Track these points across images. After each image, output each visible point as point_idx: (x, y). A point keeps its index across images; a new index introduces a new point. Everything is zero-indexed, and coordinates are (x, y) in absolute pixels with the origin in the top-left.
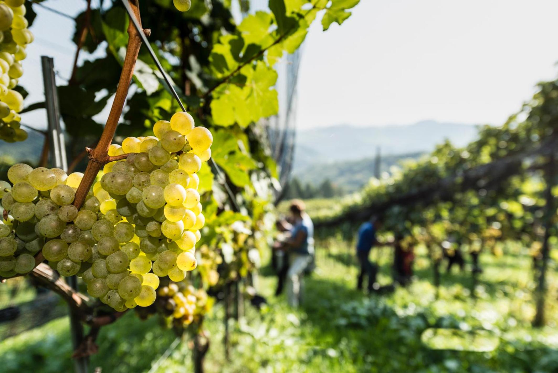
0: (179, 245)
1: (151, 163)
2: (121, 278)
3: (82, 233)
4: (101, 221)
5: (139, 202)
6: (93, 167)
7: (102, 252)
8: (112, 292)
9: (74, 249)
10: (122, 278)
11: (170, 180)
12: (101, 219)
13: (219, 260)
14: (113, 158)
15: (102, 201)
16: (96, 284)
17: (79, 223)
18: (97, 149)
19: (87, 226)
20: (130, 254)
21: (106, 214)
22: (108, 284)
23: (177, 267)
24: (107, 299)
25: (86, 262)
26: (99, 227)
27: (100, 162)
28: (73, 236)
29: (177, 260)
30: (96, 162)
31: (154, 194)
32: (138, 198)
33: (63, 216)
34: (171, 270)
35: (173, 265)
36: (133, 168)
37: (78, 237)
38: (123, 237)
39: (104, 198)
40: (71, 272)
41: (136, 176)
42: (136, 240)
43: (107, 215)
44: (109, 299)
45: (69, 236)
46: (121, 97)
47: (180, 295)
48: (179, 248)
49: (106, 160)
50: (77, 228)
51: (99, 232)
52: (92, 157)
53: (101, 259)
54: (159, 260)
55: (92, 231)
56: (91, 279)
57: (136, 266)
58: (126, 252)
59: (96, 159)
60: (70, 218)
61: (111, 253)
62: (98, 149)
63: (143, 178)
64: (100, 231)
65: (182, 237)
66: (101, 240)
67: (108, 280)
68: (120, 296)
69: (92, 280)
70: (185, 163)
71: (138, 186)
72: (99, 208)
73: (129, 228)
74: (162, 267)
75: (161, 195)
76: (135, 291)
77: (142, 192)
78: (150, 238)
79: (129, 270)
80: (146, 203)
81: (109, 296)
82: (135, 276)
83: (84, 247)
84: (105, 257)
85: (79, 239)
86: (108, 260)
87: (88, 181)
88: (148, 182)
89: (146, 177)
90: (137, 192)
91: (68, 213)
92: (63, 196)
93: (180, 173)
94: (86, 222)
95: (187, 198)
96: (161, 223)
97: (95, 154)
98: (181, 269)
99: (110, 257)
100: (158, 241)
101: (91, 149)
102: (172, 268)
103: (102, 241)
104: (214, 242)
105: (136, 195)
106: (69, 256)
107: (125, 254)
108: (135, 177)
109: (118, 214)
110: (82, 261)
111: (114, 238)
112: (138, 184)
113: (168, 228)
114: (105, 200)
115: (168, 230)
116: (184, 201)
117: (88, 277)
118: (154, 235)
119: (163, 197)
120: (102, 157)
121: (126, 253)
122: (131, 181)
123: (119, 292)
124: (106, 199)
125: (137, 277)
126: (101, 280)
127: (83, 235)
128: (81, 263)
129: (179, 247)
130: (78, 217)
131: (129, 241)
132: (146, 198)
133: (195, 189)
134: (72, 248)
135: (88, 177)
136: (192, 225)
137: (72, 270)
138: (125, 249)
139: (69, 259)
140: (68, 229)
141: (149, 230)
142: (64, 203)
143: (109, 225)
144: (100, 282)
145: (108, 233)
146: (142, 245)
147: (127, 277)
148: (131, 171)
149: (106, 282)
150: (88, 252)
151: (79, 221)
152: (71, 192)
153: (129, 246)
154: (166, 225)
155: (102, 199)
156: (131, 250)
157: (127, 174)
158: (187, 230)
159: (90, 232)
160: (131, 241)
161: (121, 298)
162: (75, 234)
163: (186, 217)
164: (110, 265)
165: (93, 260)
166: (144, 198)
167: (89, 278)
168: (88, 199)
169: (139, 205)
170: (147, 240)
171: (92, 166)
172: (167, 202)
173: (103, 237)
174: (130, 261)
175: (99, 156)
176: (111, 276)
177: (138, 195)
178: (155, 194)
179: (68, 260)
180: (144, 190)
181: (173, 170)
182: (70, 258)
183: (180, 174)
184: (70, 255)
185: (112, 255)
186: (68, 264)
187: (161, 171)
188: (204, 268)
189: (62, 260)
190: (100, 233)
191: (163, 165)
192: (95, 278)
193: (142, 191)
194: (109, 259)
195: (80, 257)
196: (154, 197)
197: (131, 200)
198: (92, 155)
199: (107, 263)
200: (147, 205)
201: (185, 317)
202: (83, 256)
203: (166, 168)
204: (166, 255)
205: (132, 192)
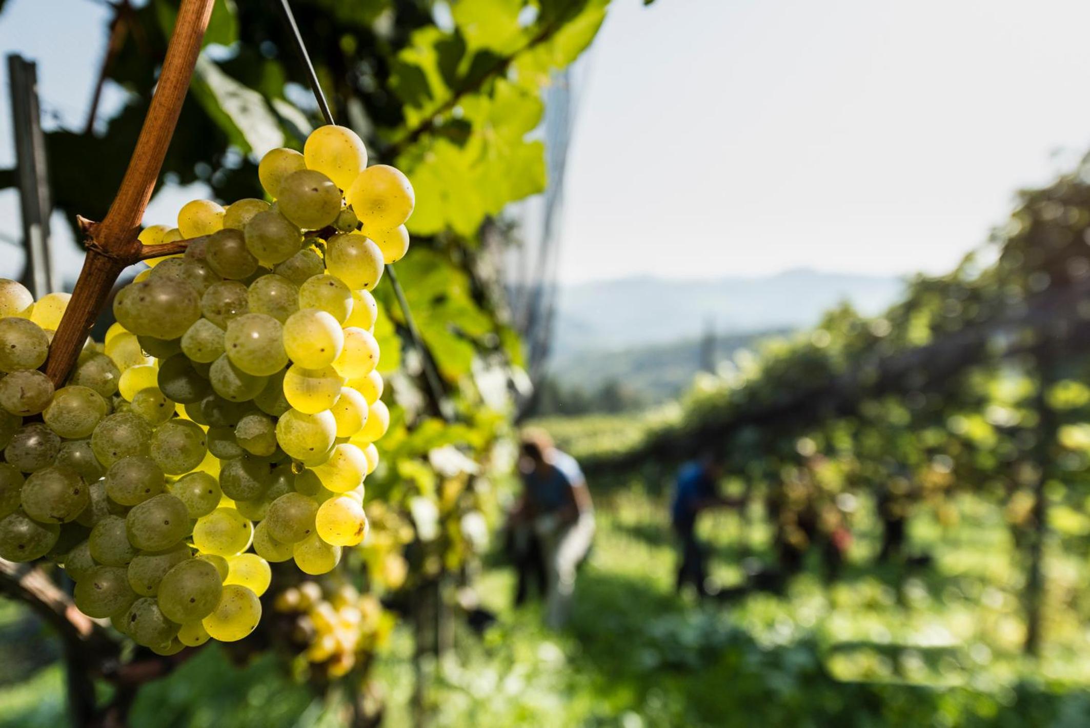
0: (322, 480)
1: (250, 257)
2: (168, 565)
3: (64, 448)
4: (119, 416)
5: (215, 360)
6: (96, 271)
7: (119, 498)
8: (142, 604)
9: (36, 488)
10: (171, 567)
11: (302, 302)
12: (121, 411)
13: (406, 535)
14: (150, 248)
15: (125, 368)
16: (96, 582)
17: (57, 418)
18: (107, 221)
19: (77, 427)
20: (192, 502)
21: (134, 400)
22: (132, 582)
23: (318, 536)
24: (129, 623)
25: (74, 524)
26: (112, 429)
27: (115, 256)
28: (38, 453)
29: (317, 516)
30: (105, 256)
31: (256, 335)
32: (213, 349)
33: (9, 398)
34: (303, 545)
35: (308, 532)
36: (202, 268)
37: (52, 457)
38: (175, 456)
39: (131, 360)
40: (28, 550)
41: (208, 290)
42: (212, 467)
43: (136, 401)
44: (133, 623)
45: (27, 454)
46: (174, 83)
47: (324, 610)
48: (324, 487)
49: (133, 251)
50: (50, 434)
51: (110, 442)
52: (95, 242)
53: (114, 517)
54: (271, 516)
55: (92, 441)
56: (86, 570)
57: (212, 534)
58: (183, 497)
59: (105, 247)
60: (28, 405)
61: (142, 500)
62: (110, 221)
63: (228, 296)
64: (113, 442)
65: (331, 457)
66: (116, 463)
67: (131, 571)
68: (162, 614)
69: (90, 571)
70: (342, 258)
71: (213, 315)
72: (116, 385)
73: (192, 433)
74: (278, 535)
75: (275, 338)
76: (203, 602)
77: (223, 332)
78: (249, 460)
79: (191, 546)
80: (234, 361)
81: (132, 614)
82: (207, 561)
83: (66, 482)
84: (123, 511)
85: (57, 461)
86: (133, 518)
87: (83, 309)
88: (240, 304)
89: (236, 293)
90: (211, 331)
91: (23, 391)
92: (13, 347)
93: (328, 282)
94: (74, 416)
95: (346, 350)
96: (275, 420)
97: (102, 235)
98: (328, 540)
99: (138, 509)
100: (266, 470)
101: (91, 222)
102: (304, 538)
103: (117, 467)
104: (396, 495)
105: (208, 338)
106: (25, 506)
107: (180, 501)
108: (206, 292)
109: (165, 400)
110: (60, 519)
111: (152, 459)
112: (213, 309)
113: (293, 431)
114: (134, 365)
115: (292, 437)
116: (337, 358)
117: (79, 565)
118: (258, 449)
119: (282, 345)
120: (121, 244)
121: (184, 500)
122: (195, 300)
123: (161, 603)
124: (135, 362)
125: (213, 564)
126: (112, 573)
127: (67, 453)
128: (61, 525)
129: (324, 484)
130: (54, 403)
131: (193, 468)
132: (235, 346)
133: (368, 330)
134: (32, 485)
135: (84, 298)
136: (358, 427)
137: (33, 544)
138: (181, 488)
139: (25, 514)
140: (24, 435)
141: (242, 437)
142: (15, 365)
143: (139, 426)
144: (109, 575)
145: (135, 448)
146: (224, 476)
147: (183, 563)
148: (197, 277)
149: (127, 576)
150: (77, 496)
151: (56, 413)
152: (37, 338)
153: (193, 480)
154: (288, 421)
155: (125, 363)
156: (197, 491)
157: (183, 283)
158: (346, 440)
159: (88, 444)
160: (197, 470)
161: (166, 620)
162: (43, 448)
163: (341, 406)
164: (137, 530)
165: (95, 518)
166: (228, 346)
167: (82, 566)
168: (86, 360)
169: (217, 366)
170: (239, 465)
171: (94, 267)
172: (293, 360)
173: (121, 457)
174: (194, 522)
175: (113, 240)
176: (140, 559)
177: (213, 340)
178: (259, 333)
179: (21, 518)
180: (231, 325)
181: (311, 276)
182: (28, 512)
183: (329, 286)
184: (26, 503)
185: (144, 505)
186: (24, 528)
187: (277, 277)
188: (374, 550)
189: (5, 517)
190: (112, 446)
191: (284, 262)
192: (98, 567)
193: (225, 328)
194: (135, 513)
195: (53, 509)
196: (256, 340)
197: (193, 351)
198: (93, 236)
199: (130, 525)
200: (238, 365)
201: (335, 658)
202: (62, 506)
203: (289, 269)
204: (289, 505)
205: (198, 331)
